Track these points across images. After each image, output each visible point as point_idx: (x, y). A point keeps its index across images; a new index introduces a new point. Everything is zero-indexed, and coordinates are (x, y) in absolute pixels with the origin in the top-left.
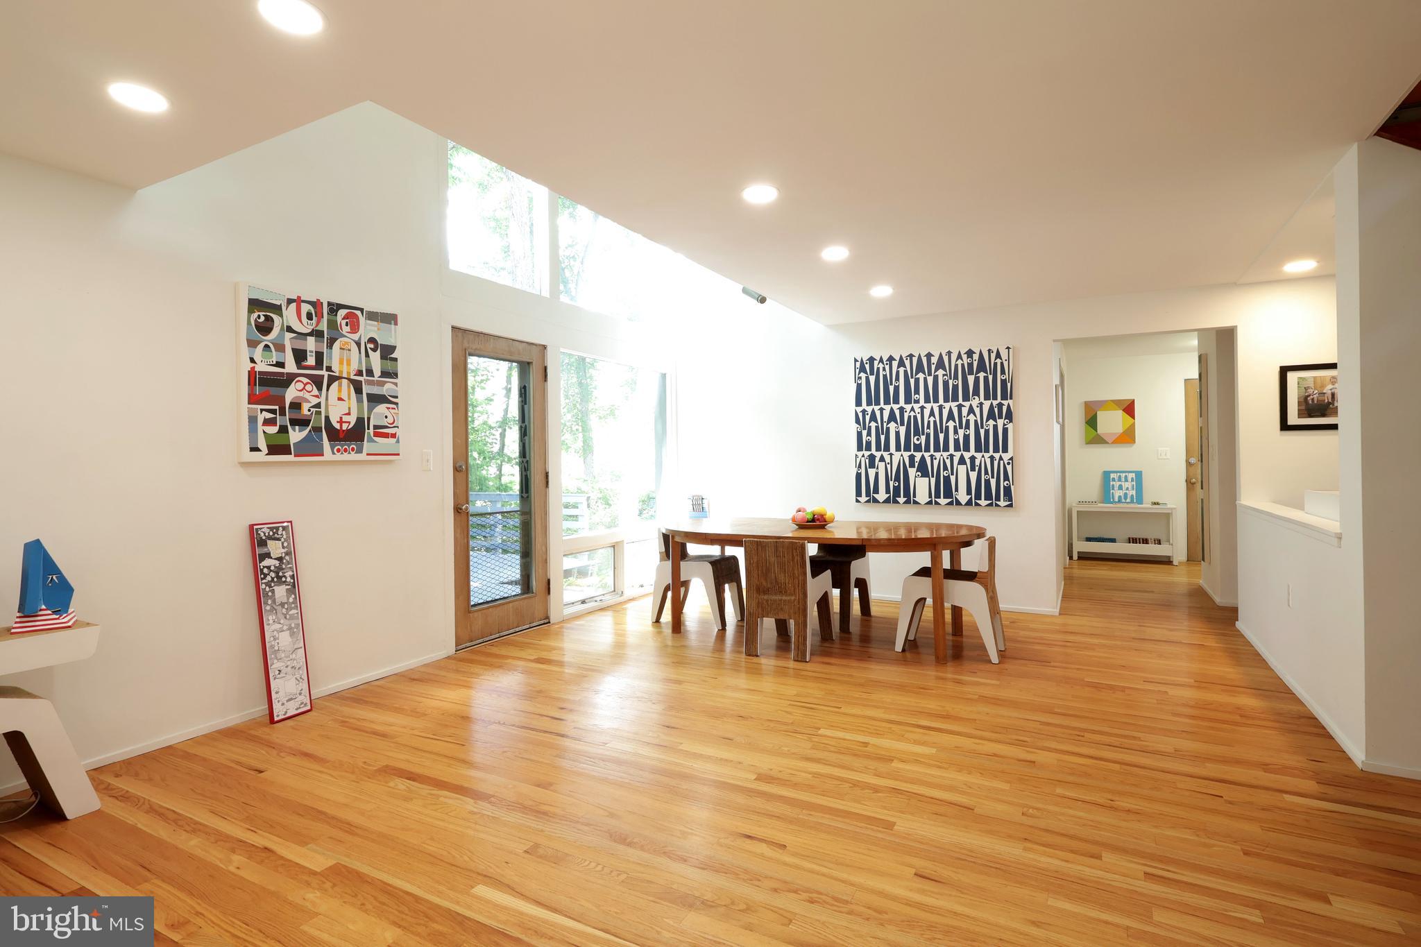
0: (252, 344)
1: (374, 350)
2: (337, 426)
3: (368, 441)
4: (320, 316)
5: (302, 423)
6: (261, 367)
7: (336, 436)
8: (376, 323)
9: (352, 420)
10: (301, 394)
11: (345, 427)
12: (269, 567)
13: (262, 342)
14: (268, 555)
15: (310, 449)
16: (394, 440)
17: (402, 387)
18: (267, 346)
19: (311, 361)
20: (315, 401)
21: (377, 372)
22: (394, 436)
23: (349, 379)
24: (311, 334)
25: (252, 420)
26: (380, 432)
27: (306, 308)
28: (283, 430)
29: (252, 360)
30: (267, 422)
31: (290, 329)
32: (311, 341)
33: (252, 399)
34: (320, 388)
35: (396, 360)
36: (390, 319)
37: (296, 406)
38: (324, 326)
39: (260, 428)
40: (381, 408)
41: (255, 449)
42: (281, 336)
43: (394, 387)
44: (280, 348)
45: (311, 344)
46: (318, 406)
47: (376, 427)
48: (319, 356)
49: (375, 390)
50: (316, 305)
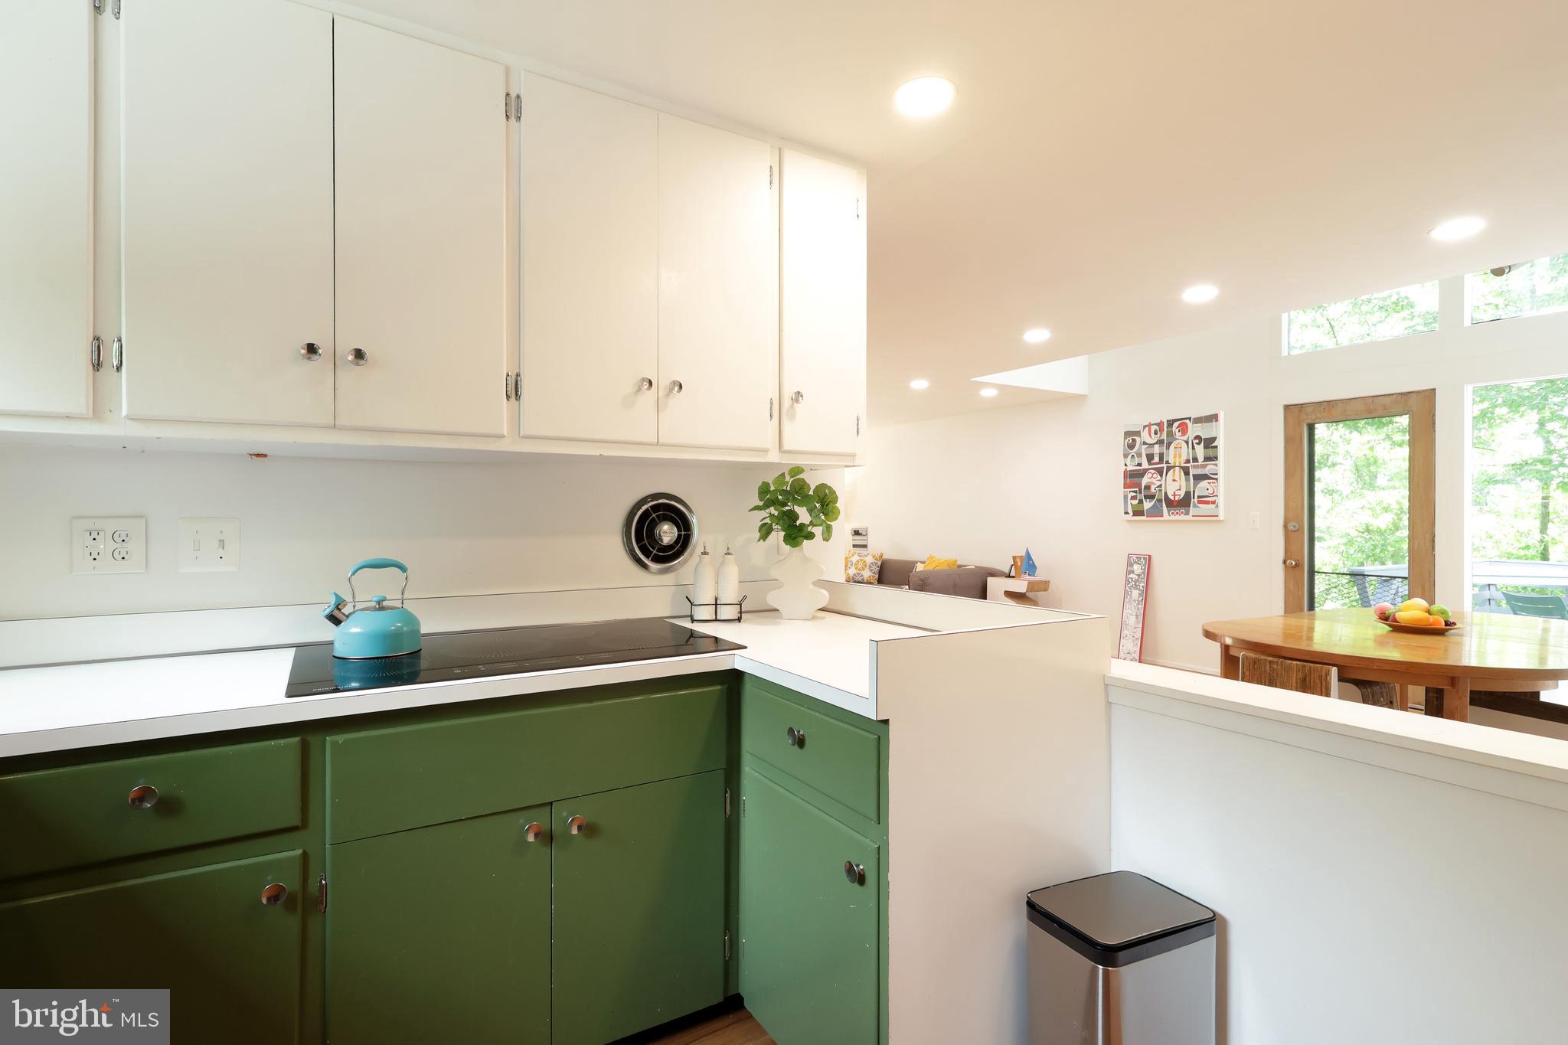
0: (1126, 456)
1: (1199, 444)
2: (1172, 498)
3: (1193, 507)
4: (1161, 430)
5: (1151, 497)
6: (1130, 468)
7: (1171, 504)
8: (1200, 424)
9: (1182, 493)
10: (1150, 480)
11: (1177, 499)
12: (1132, 579)
13: (1129, 455)
14: (1133, 572)
15: (1155, 512)
16: (1213, 506)
17: (1221, 467)
18: (1133, 456)
19: (1156, 459)
20: (1159, 483)
21: (1201, 458)
22: (1213, 502)
23: (1181, 467)
24: (1156, 443)
25: (1126, 497)
26: (1203, 500)
27: (1154, 428)
28: (1141, 502)
29: (1126, 465)
30: (1133, 498)
31: (1145, 443)
32: (1157, 446)
33: (1126, 486)
34: (1161, 476)
35: (1216, 447)
36: (1213, 418)
37: (1148, 487)
38: (1164, 436)
39: (1129, 501)
40: (1204, 484)
41: (1126, 513)
42: (1140, 448)
43: (1214, 467)
44: (1139, 455)
45: (1157, 449)
46: (1160, 486)
47: (1199, 497)
48: (1161, 456)
49: (1199, 471)
50: (1160, 425)
